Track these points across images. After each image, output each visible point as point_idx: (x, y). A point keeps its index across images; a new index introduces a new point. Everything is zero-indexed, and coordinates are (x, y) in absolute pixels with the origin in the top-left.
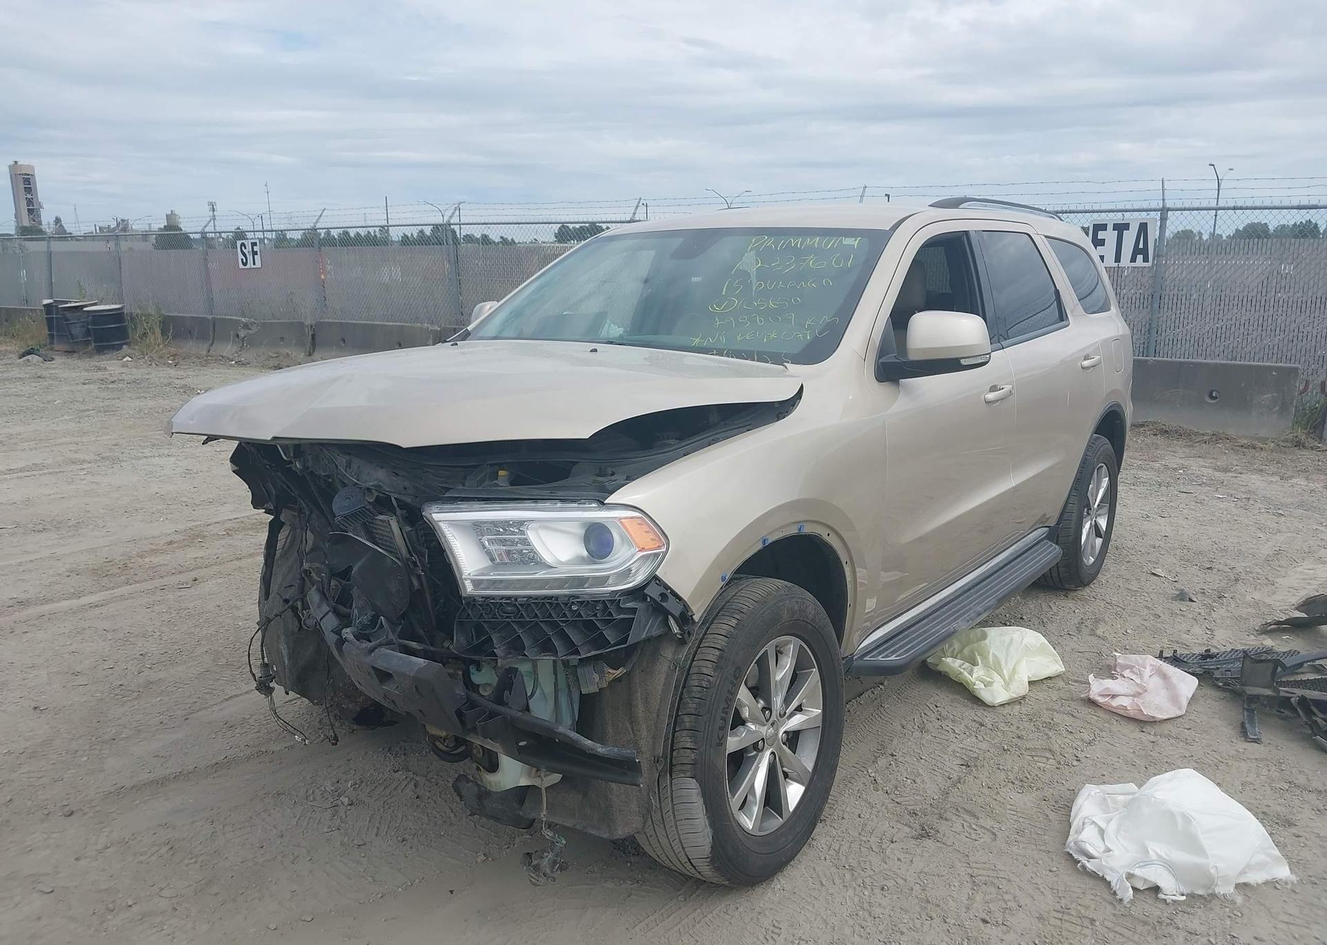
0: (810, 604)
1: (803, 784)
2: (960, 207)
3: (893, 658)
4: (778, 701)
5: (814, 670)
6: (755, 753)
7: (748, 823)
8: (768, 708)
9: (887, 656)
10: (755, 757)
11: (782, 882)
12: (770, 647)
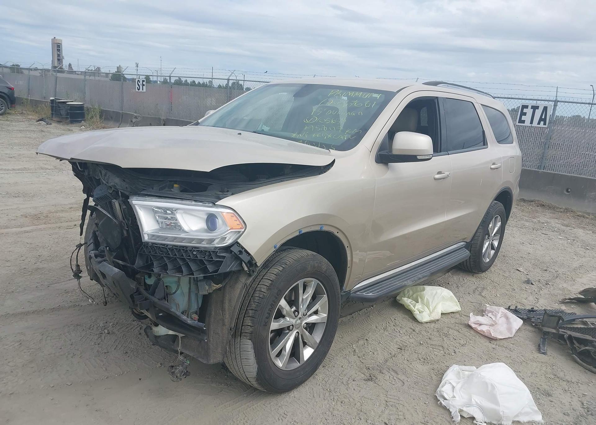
0: (325, 264)
1: (313, 348)
2: (438, 86)
3: (370, 294)
4: (303, 308)
5: (325, 295)
6: (288, 331)
7: (280, 363)
8: (297, 311)
9: (368, 293)
10: (288, 333)
11: (295, 393)
12: (300, 283)
